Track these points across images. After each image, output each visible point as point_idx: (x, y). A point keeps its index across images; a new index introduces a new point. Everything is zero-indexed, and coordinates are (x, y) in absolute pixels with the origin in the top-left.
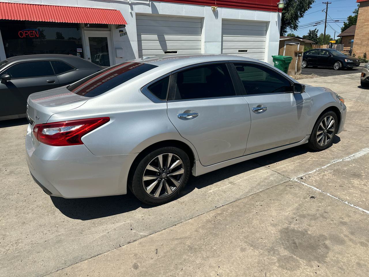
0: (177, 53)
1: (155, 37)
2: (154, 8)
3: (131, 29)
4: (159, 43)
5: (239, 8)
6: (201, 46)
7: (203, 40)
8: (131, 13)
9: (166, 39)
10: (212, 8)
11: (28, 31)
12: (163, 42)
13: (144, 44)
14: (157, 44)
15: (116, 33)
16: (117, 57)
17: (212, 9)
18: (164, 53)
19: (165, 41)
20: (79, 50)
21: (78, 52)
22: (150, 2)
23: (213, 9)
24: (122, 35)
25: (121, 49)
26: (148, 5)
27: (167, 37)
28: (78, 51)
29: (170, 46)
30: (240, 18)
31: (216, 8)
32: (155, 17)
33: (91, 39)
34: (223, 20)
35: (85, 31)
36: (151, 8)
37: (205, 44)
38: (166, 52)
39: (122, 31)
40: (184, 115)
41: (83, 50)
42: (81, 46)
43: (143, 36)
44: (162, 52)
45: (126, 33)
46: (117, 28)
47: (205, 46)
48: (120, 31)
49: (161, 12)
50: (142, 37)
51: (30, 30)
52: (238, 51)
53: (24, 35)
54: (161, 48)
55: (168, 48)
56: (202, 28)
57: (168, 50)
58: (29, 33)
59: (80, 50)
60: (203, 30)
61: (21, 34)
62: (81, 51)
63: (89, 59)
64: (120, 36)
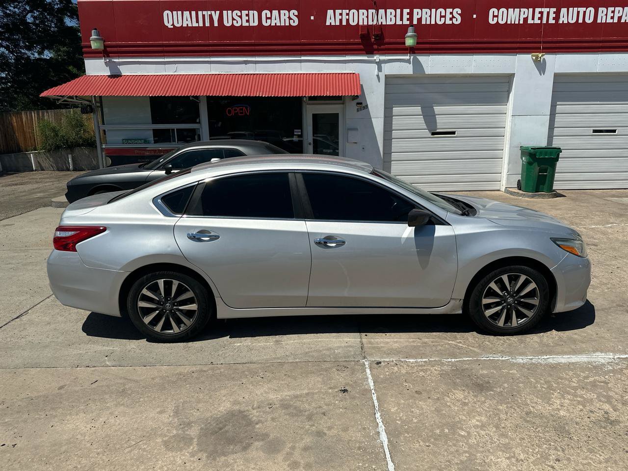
0: (455, 134)
1: (418, 110)
2: (417, 65)
3: (375, 99)
4: (423, 119)
5: (599, 51)
6: (505, 122)
7: (510, 113)
8: (378, 76)
9: (436, 113)
10: (532, 56)
11: (238, 107)
12: (430, 118)
13: (396, 121)
14: (420, 121)
15: (352, 107)
16: (348, 142)
17: (532, 58)
18: (430, 135)
19: (434, 115)
20: (297, 132)
21: (296, 135)
22: (412, 57)
23: (534, 58)
24: (361, 110)
25: (356, 129)
26: (408, 61)
27: (437, 109)
28: (295, 133)
29: (442, 123)
30: (598, 70)
31: (540, 55)
32: (419, 78)
33: (315, 117)
34: (557, 76)
35: (307, 106)
36: (412, 67)
37: (512, 120)
38: (433, 134)
39: (361, 103)
40: (198, 236)
41: (302, 132)
42: (300, 126)
43: (396, 110)
44: (427, 133)
45: (367, 106)
46: (353, 100)
47: (512, 123)
48: (358, 104)
49: (428, 71)
50: (394, 111)
51: (240, 107)
52: (592, 131)
53: (233, 113)
54: (426, 127)
55: (438, 127)
56: (509, 92)
57: (438, 131)
58: (238, 109)
59: (299, 132)
60: (511, 95)
61: (230, 112)
62: (300, 133)
63: (310, 144)
64: (358, 110)
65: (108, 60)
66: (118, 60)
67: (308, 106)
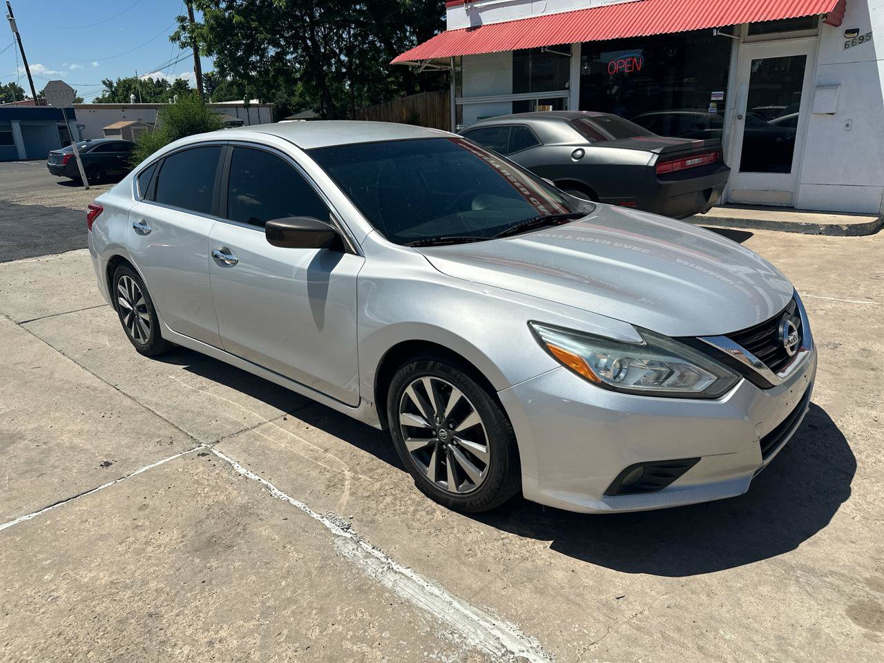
11: (625, 59)
15: (834, 39)
16: (814, 112)
20: (717, 96)
21: (713, 102)
24: (853, 44)
25: (837, 85)
28: (713, 99)
33: (757, 65)
39: (857, 31)
41: (725, 96)
42: (723, 86)
45: (869, 36)
48: (848, 31)
51: (629, 57)
53: (616, 70)
58: (625, 63)
59: (719, 96)
61: (612, 68)
62: (721, 98)
63: (740, 117)
64: (846, 46)
65: (469, 7)
66: (479, 5)
67: (743, 46)
